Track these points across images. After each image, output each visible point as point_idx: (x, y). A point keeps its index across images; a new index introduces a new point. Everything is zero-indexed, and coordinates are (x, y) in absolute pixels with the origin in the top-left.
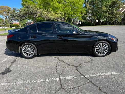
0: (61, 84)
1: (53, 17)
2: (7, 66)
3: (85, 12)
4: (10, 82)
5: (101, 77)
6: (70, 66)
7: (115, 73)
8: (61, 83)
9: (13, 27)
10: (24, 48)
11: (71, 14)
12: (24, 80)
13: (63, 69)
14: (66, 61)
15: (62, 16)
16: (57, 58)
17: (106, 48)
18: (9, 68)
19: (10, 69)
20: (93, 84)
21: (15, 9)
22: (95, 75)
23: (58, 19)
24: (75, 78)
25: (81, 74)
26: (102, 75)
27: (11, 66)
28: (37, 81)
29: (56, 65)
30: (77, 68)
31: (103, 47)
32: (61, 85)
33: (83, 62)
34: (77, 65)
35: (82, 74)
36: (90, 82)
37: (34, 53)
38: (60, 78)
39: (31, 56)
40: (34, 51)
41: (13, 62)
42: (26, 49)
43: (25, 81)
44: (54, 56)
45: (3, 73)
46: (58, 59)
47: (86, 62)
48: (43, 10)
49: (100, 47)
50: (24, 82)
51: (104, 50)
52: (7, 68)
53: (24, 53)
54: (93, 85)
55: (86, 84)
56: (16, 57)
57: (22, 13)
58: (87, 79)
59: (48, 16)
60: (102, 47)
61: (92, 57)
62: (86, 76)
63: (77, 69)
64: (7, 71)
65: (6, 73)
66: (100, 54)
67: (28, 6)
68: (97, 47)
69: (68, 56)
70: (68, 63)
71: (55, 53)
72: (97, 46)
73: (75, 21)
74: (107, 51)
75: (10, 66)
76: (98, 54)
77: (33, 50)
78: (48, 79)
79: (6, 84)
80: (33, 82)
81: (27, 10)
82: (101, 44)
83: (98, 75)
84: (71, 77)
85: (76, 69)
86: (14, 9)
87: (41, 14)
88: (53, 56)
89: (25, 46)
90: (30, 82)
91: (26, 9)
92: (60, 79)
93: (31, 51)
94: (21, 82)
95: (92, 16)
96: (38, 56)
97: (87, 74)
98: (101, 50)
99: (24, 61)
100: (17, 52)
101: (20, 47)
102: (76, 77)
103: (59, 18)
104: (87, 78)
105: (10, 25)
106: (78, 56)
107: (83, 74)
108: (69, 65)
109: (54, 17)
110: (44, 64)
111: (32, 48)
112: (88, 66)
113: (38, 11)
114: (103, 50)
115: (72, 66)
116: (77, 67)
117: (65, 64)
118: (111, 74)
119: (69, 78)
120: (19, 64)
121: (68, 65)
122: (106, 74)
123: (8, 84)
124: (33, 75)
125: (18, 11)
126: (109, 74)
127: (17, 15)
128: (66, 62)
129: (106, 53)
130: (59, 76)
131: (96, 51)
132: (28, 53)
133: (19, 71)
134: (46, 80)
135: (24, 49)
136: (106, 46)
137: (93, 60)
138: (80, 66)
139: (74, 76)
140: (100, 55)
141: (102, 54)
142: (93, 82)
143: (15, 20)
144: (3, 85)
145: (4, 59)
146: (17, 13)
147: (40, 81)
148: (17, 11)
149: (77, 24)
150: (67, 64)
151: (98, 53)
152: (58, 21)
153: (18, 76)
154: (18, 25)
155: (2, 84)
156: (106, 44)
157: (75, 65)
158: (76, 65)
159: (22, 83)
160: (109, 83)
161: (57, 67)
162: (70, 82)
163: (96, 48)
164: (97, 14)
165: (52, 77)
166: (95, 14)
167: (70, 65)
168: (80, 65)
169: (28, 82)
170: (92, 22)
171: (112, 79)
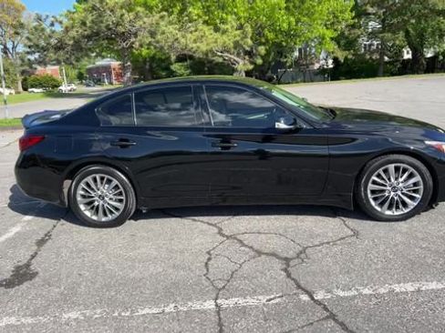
0: (220, 325)
1: (204, 47)
2: (22, 256)
3: (348, 15)
4: (34, 315)
5: (374, 301)
6: (263, 256)
7: (433, 285)
8: (220, 319)
9: (32, 87)
10: (82, 185)
11: (285, 25)
12: (86, 307)
13: (232, 267)
14: (247, 239)
15: (242, 39)
16: (215, 225)
17: (415, 184)
18: (28, 265)
19: (32, 267)
20: (342, 324)
21: (44, 17)
22: (354, 293)
23: (226, 54)
24: (273, 304)
25: (299, 287)
26: (382, 291)
27: (38, 258)
28: (132, 312)
29: (209, 253)
30: (288, 266)
31: (401, 180)
32: (221, 328)
33: (317, 243)
34: (291, 254)
35: (303, 289)
36: (333, 317)
37: (121, 206)
38: (219, 301)
39: (110, 217)
40: (123, 198)
41: (41, 243)
42: (92, 189)
43: (88, 313)
44: (201, 218)
45: (9, 284)
46: (216, 230)
47: (328, 243)
48: (162, 17)
49: (389, 179)
50: (84, 315)
51: (405, 191)
52: (20, 264)
53: (82, 207)
54: (338, 328)
55: (312, 324)
56: (54, 222)
57: (73, 33)
58: (320, 308)
59: (183, 40)
60: (396, 179)
61: (355, 220)
62: (319, 296)
63: (289, 269)
64: (22, 275)
65: (20, 283)
66: (390, 208)
67: (98, 5)
68: (374, 182)
69: (257, 217)
70: (256, 247)
71: (208, 204)
72: (374, 178)
73: (306, 56)
74: (417, 196)
75: (33, 257)
76: (379, 209)
77: (120, 194)
78: (172, 306)
79: (23, 320)
80: (116, 314)
81: (93, 22)
82: (391, 167)
83: (366, 291)
84: (260, 297)
85: (285, 270)
86: (39, 19)
87: (153, 34)
88: (196, 218)
89: (89, 179)
90: (108, 313)
91: (90, 18)
92: (217, 305)
93: (111, 196)
94: (73, 315)
95: (383, 30)
96: (138, 215)
97: (322, 288)
98: (392, 193)
99: (84, 235)
100: (57, 203)
101: (67, 183)
102: (277, 300)
103: (232, 50)
104: (320, 304)
105: (20, 78)
106: (301, 217)
107: (309, 289)
108: (259, 253)
109: (209, 48)
110: (160, 247)
111: (117, 186)
112: (334, 256)
113: (141, 23)
114: (399, 193)
115: (271, 257)
116: (287, 260)
117: (243, 248)
118: (419, 291)
119: (251, 301)
120: (66, 247)
121: (252, 253)
122: (398, 290)
123: (30, 320)
124: (117, 292)
125: (57, 24)
126: (410, 287)
127: (53, 41)
128: (246, 242)
129: (412, 204)
130: (214, 296)
131: (369, 196)
132: (98, 207)
133: (68, 277)
134: (167, 310)
135: (83, 189)
136: (411, 176)
137: (356, 234)
138: (303, 256)
139: (272, 296)
140: (388, 213)
141: (397, 208)
142: (341, 317)
143: (42, 62)
144: (12, 326)
145: (6, 230)
146: (50, 37)
147: (144, 312)
148: (52, 25)
149: (317, 66)
150: (251, 247)
151: (381, 205)
152: (224, 60)
153: (62, 294)
154: (54, 80)
155: (6, 321)
156: (412, 170)
157: (281, 255)
158: (285, 255)
159: (77, 318)
160: (402, 324)
161: (209, 259)
162: (256, 316)
163: (371, 186)
164: (406, 22)
165: (190, 300)
166: (395, 21)
167: (264, 254)
168: (301, 253)
169: (101, 313)
170: (386, 58)
171: (418, 306)
